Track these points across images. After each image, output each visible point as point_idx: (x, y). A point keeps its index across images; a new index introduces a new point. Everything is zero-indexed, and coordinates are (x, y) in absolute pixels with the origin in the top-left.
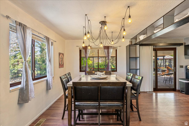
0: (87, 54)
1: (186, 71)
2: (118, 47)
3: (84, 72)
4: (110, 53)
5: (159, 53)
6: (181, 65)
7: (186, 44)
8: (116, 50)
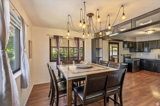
0: (59, 44)
1: (124, 57)
2: (86, 39)
3: (56, 62)
4: (80, 43)
5: (111, 45)
6: (122, 54)
7: (124, 41)
8: (84, 42)
